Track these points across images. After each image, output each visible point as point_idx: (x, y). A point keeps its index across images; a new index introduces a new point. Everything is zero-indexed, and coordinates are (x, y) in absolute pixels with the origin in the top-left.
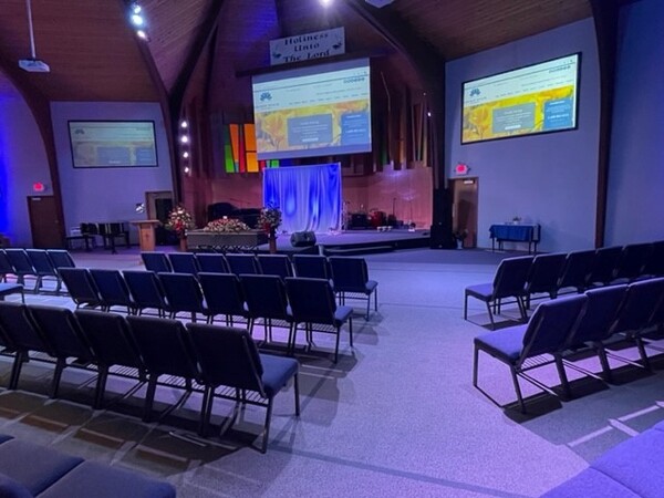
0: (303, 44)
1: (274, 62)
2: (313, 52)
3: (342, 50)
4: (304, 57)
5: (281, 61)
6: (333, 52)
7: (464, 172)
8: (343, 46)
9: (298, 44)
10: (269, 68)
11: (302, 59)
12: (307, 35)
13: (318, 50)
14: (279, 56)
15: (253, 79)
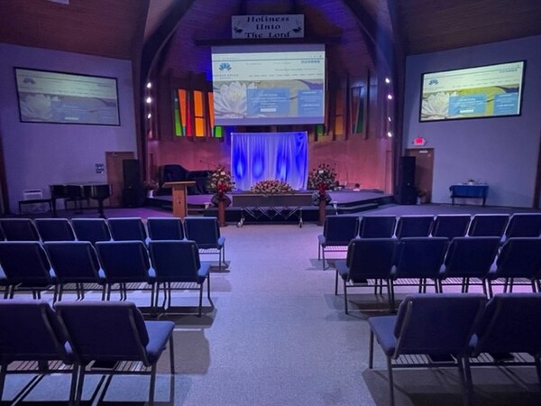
0: (265, 23)
1: (235, 35)
2: (274, 32)
3: (301, 34)
4: (266, 35)
5: (242, 36)
6: (293, 35)
7: (423, 144)
8: (302, 30)
9: (260, 23)
10: (229, 41)
11: (263, 37)
12: (269, 17)
13: (279, 31)
14: (240, 31)
15: (213, 48)
